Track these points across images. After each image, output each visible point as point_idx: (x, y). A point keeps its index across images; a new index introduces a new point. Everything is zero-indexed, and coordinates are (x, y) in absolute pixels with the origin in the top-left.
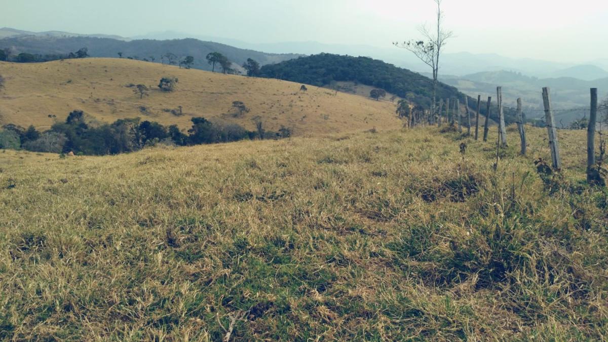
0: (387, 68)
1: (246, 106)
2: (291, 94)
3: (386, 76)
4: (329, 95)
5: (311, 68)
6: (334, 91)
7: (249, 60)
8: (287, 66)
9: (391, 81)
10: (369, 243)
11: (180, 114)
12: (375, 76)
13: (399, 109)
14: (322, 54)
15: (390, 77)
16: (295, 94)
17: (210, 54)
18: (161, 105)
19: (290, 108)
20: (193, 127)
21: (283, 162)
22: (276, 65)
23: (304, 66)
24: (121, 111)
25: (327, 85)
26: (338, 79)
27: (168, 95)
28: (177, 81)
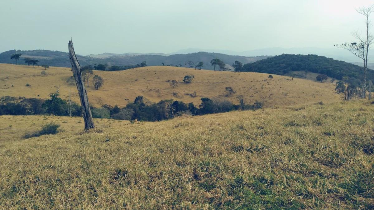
0: (328, 61)
1: (234, 90)
2: (263, 81)
3: (328, 66)
4: (288, 80)
5: (276, 64)
6: (291, 78)
7: (236, 62)
8: (260, 64)
9: (331, 69)
10: (326, 183)
11: (195, 96)
12: (320, 67)
13: (337, 88)
14: (283, 55)
15: (330, 66)
16: (265, 81)
17: (213, 60)
18: (184, 91)
19: (262, 89)
20: (202, 103)
21: (260, 125)
22: (253, 63)
23: (271, 63)
24: (163, 96)
25: (287, 74)
26: (293, 70)
27: (188, 85)
28: (193, 77)
